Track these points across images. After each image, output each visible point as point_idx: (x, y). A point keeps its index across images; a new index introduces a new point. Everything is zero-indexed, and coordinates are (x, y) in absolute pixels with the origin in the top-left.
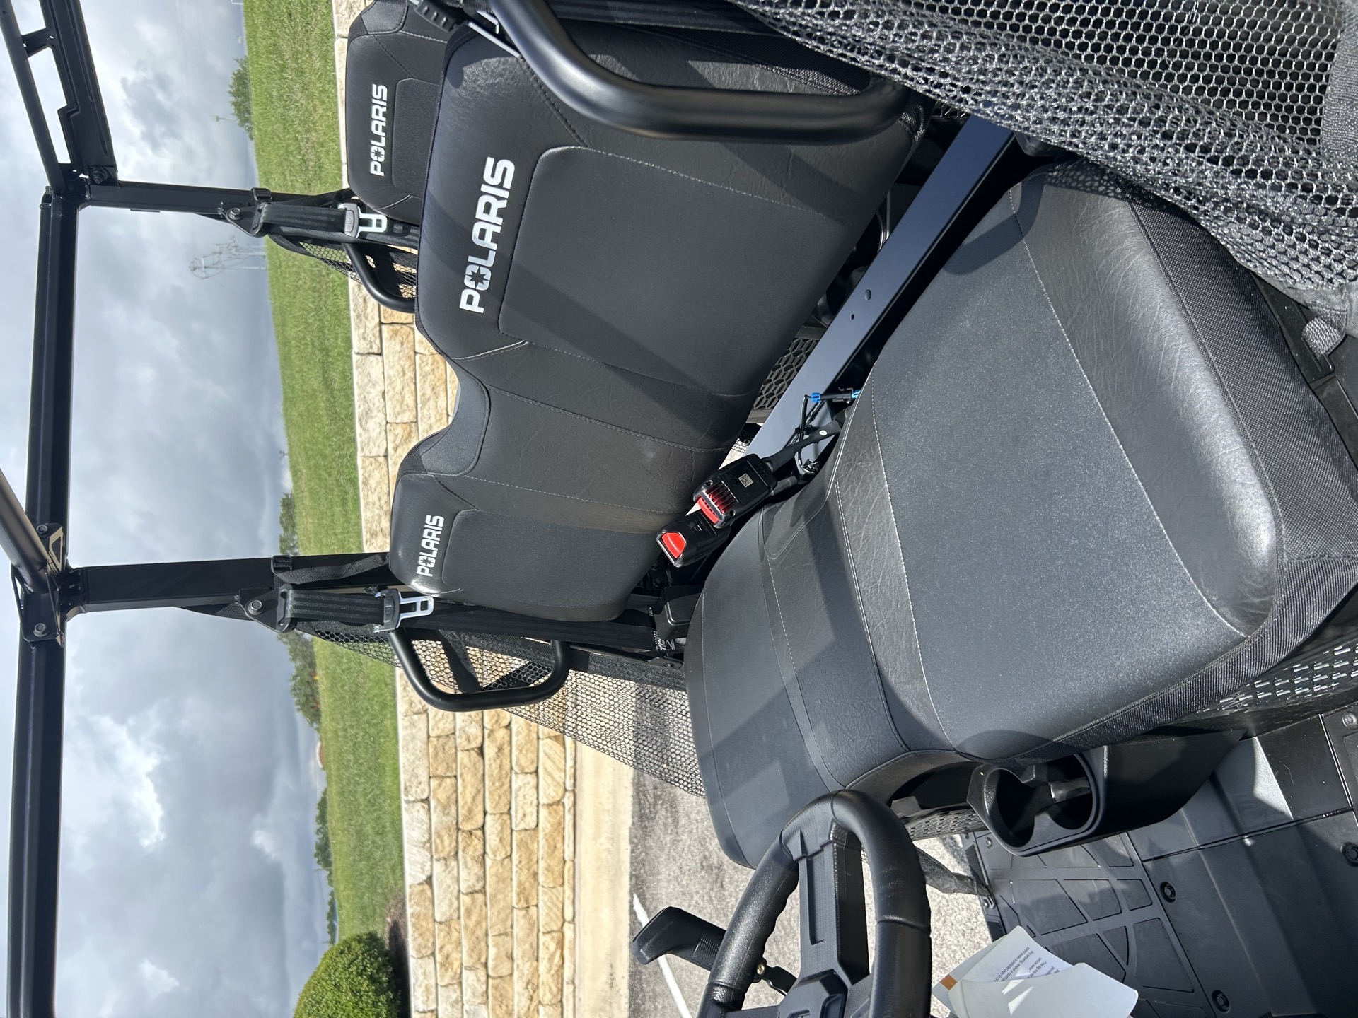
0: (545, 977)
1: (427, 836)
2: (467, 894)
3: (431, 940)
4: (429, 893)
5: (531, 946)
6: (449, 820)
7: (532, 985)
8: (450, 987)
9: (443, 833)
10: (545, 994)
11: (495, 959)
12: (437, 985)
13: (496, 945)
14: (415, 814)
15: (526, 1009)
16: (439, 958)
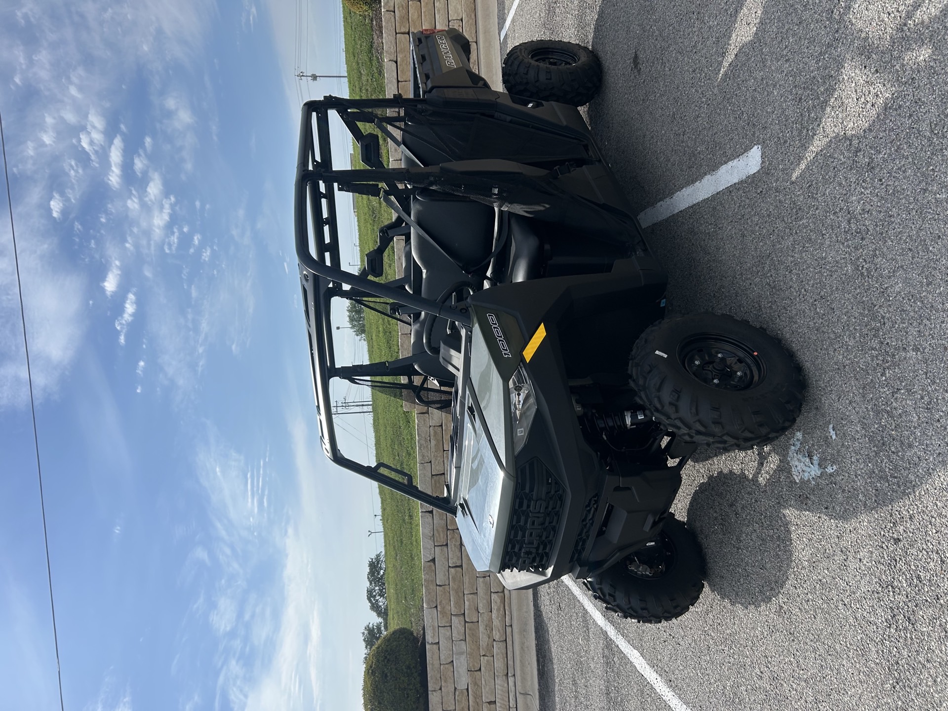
0: (496, 622)
1: (432, 533)
2: (453, 567)
3: (435, 597)
4: (434, 568)
5: (488, 602)
6: (444, 522)
7: (489, 627)
8: (446, 628)
9: (441, 530)
10: (496, 634)
11: (468, 609)
12: (439, 626)
13: (468, 600)
14: (426, 520)
15: (486, 644)
16: (439, 607)
